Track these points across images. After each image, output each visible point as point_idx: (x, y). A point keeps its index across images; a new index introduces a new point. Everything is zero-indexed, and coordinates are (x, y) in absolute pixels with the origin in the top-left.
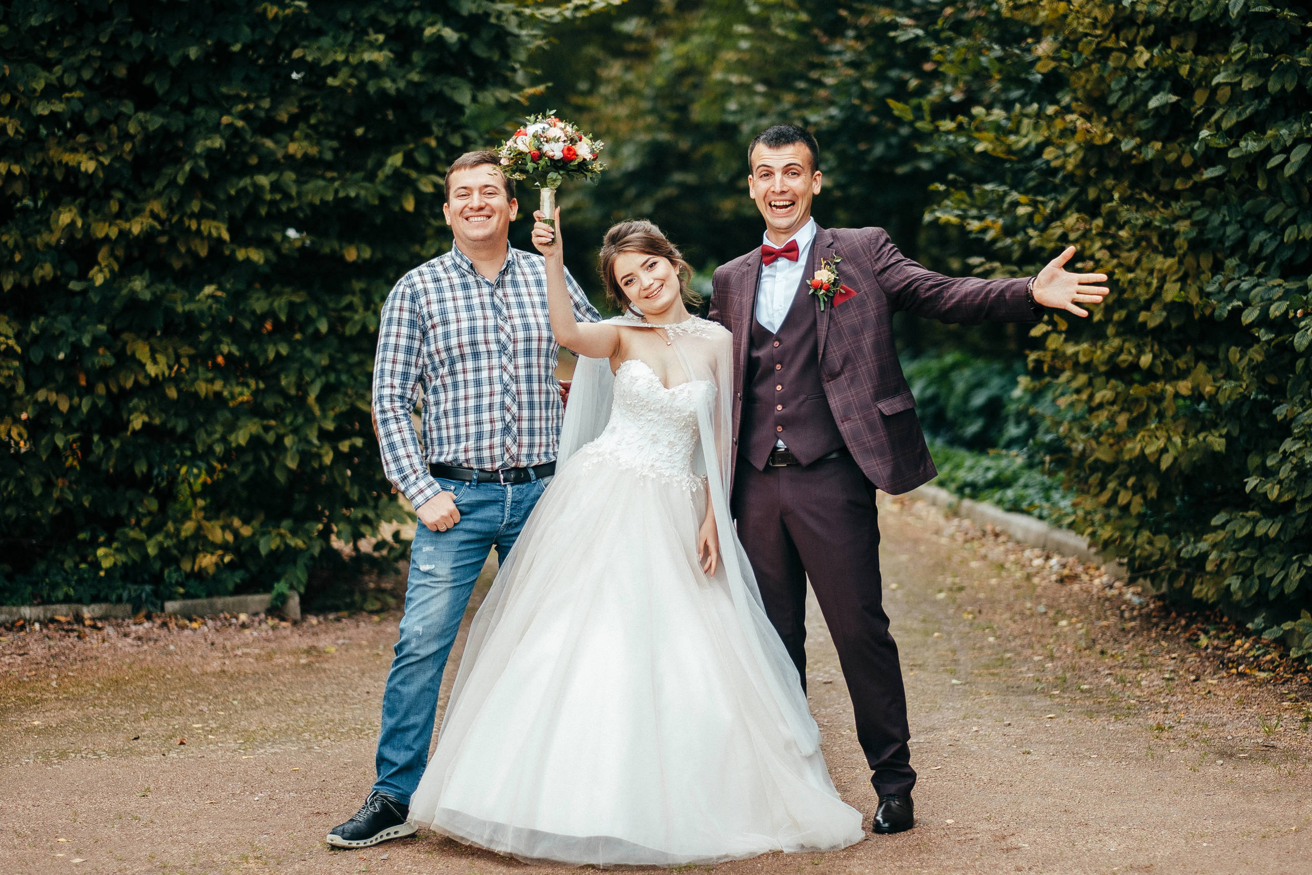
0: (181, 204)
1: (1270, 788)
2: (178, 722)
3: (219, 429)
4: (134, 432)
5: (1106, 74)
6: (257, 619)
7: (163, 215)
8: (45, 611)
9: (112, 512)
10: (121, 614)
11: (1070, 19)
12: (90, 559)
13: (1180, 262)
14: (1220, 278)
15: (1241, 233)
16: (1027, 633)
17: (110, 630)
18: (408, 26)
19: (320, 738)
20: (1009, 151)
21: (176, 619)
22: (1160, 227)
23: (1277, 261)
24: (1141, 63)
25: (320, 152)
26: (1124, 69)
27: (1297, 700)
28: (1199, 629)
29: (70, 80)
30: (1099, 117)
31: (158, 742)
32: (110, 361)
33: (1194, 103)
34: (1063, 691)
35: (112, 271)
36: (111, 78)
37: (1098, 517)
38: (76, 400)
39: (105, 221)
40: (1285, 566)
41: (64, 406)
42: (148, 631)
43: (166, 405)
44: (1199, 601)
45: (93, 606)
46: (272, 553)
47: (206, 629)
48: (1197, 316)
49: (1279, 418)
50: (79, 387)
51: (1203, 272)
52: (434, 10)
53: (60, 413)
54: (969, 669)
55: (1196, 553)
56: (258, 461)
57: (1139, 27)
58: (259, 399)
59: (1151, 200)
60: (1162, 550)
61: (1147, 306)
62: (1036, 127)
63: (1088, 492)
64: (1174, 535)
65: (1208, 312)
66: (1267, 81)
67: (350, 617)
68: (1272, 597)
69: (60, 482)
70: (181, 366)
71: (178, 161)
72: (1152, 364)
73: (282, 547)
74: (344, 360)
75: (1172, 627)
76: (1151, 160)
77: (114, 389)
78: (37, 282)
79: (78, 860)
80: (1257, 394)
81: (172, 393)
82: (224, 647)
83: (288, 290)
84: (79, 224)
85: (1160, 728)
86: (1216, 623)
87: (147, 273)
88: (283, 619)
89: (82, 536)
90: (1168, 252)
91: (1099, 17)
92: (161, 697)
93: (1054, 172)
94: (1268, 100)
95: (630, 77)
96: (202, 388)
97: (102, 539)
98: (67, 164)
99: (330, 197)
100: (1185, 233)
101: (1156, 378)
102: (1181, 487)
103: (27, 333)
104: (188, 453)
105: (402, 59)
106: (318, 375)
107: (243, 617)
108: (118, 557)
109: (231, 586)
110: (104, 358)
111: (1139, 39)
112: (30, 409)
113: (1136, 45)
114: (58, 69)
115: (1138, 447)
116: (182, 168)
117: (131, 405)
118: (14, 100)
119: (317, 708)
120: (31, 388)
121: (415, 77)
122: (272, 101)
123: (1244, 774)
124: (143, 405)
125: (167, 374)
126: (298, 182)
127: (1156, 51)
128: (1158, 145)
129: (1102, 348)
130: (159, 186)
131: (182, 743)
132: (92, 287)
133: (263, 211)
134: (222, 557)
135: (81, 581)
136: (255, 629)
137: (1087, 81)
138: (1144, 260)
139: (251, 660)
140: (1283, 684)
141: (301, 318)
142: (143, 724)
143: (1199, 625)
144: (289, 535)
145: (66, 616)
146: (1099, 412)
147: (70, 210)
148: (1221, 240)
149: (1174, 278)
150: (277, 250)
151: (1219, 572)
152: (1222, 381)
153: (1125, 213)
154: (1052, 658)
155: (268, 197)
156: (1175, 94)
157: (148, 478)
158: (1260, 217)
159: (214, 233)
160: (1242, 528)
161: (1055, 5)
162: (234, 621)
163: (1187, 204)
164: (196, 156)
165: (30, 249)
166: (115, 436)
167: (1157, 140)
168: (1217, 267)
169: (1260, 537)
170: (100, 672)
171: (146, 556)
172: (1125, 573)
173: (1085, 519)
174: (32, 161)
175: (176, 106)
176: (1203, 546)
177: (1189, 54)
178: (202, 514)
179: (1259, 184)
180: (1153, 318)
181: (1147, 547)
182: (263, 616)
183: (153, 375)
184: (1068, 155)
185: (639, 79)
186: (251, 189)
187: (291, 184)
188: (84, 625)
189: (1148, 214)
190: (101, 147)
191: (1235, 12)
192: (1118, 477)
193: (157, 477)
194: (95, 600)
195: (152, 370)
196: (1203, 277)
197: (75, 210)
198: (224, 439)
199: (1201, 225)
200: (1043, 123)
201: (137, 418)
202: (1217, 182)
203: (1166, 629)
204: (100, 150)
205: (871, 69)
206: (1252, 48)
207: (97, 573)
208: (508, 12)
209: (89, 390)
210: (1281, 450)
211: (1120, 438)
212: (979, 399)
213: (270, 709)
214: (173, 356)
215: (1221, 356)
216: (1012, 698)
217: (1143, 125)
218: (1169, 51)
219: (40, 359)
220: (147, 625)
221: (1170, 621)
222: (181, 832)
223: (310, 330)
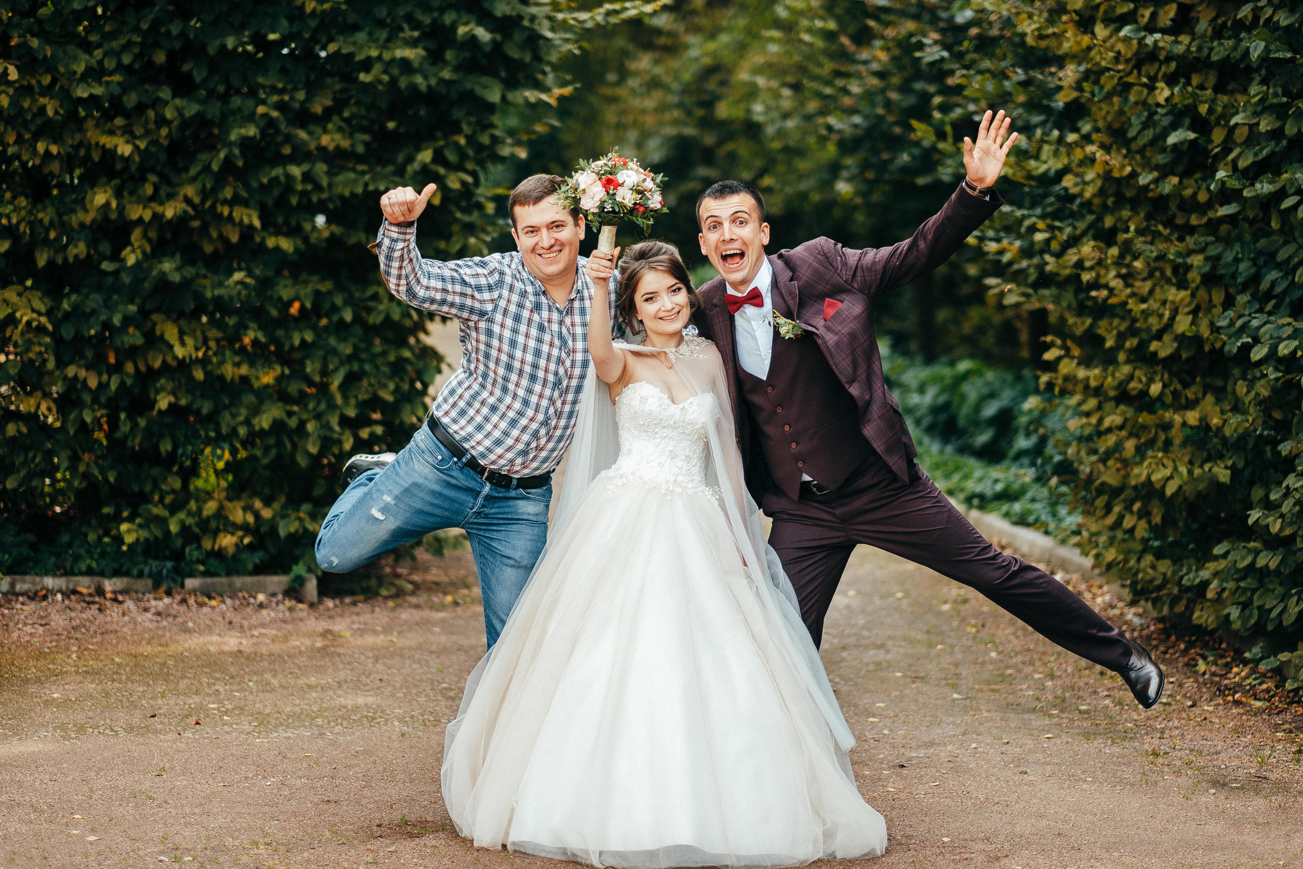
0: (214, 190)
1: (1260, 820)
2: (193, 701)
3: (244, 412)
4: (160, 412)
5: (1126, 109)
6: (274, 600)
7: (197, 200)
8: (68, 582)
9: (136, 488)
10: (141, 589)
11: (1093, 53)
12: (114, 532)
13: (1193, 295)
14: (1231, 313)
15: (1253, 270)
16: (1029, 650)
17: (130, 604)
18: (443, 25)
19: (332, 724)
20: (1030, 177)
21: (196, 595)
22: (1173, 261)
23: (1288, 300)
24: (1161, 99)
25: (352, 145)
26: (1144, 103)
27: (1291, 732)
28: (1198, 654)
29: (110, 64)
30: (1119, 150)
31: (174, 721)
32: (139, 341)
33: (1211, 141)
34: (1062, 711)
35: (144, 253)
36: (151, 63)
37: (1102, 539)
38: (105, 377)
39: (139, 203)
40: (1284, 598)
41: (93, 383)
42: (168, 607)
43: (192, 386)
44: (1199, 627)
45: (115, 580)
46: (291, 536)
47: (224, 607)
48: (1207, 348)
49: (1284, 453)
50: (109, 366)
51: (1215, 306)
52: (470, 11)
53: (89, 390)
54: (970, 684)
55: (1197, 581)
56: (280, 444)
57: (1161, 63)
58: (284, 385)
59: (1166, 232)
60: (1164, 575)
61: (1159, 336)
62: (1056, 154)
63: (1094, 514)
64: (1177, 561)
65: (1218, 345)
66: (1284, 124)
67: (366, 601)
68: (1270, 628)
69: (86, 457)
70: (208, 348)
71: (212, 148)
72: (1162, 394)
73: (301, 531)
74: (368, 350)
75: (1171, 651)
76: (1168, 195)
77: (143, 368)
78: (71, 260)
79: (92, 838)
80: (1263, 429)
81: (199, 375)
82: (242, 627)
83: (315, 278)
84: (114, 205)
85: (1156, 754)
86: (1215, 649)
87: (178, 257)
88: (300, 601)
89: (107, 510)
90: (1182, 285)
91: (1123, 52)
92: (179, 674)
93: (1071, 198)
94: (1285, 142)
95: (658, 70)
96: (229, 371)
97: (125, 514)
98: (104, 145)
99: (359, 190)
100: (1199, 267)
101: (1165, 407)
102: (1184, 514)
103: (59, 310)
104: (212, 434)
105: (435, 57)
106: (342, 363)
107: (261, 597)
108: (141, 532)
109: (250, 567)
110: (134, 337)
111: (1160, 75)
112: (60, 383)
113: (1157, 81)
114: (98, 53)
115: (1145, 473)
116: (217, 155)
117: (158, 385)
118: (54, 81)
119: (331, 693)
120: (61, 364)
121: (446, 74)
122: (308, 93)
123: (1234, 805)
124: (170, 386)
125: (194, 357)
126: (329, 174)
127: (1176, 90)
128: (1175, 180)
129: (1113, 375)
130: (193, 171)
131: (197, 723)
132: (125, 268)
133: (294, 201)
134: (241, 539)
135: (103, 554)
136: (273, 610)
137: (1108, 113)
138: (1158, 290)
139: (267, 641)
140: (1278, 714)
141: (327, 306)
142: (160, 701)
143: (1198, 650)
144: (308, 519)
145: (88, 588)
146: (1109, 436)
147: (105, 191)
148: (1234, 276)
149: (1187, 310)
150: (306, 240)
151: (1219, 599)
152: (1230, 414)
153: (1139, 244)
154: (1052, 677)
155: (299, 187)
156: (1194, 131)
157: (172, 457)
158: (1272, 255)
159: (246, 221)
160: (1243, 558)
161: (1079, 38)
162: (252, 600)
163: (1202, 239)
164: (230, 144)
165: (65, 228)
166: (141, 415)
167: (1174, 175)
168: (1229, 303)
169: (1261, 568)
170: (120, 646)
171: (167, 533)
172: (1126, 594)
173: (1090, 540)
174: (70, 142)
175: (211, 93)
176: (1205, 574)
177: (1209, 92)
178: (224, 494)
179: (1273, 224)
180: (1163, 348)
181: (1150, 571)
182: (280, 597)
183: (180, 356)
184: (1085, 183)
185: (667, 72)
186: (283, 179)
187: (322, 175)
188: (105, 598)
189: (1162, 246)
190: (139, 131)
191: (1256, 55)
192: (1124, 501)
193: (182, 456)
194: (117, 573)
195: (179, 352)
196: (1214, 311)
197: (110, 192)
198: (248, 422)
199: (1214, 260)
200: (1063, 150)
201: (163, 398)
202: (1231, 219)
203: (1165, 653)
204: (138, 134)
205: (895, 80)
206: (1271, 91)
207: (119, 547)
208: (541, 15)
209: (118, 368)
210: (1284, 485)
211: (1126, 463)
212: (990, 410)
213: (285, 692)
214: (200, 339)
215: (1229, 388)
216: (1012, 715)
217: (1161, 159)
218: (1190, 89)
219: (71, 335)
220: (167, 600)
221: (1170, 644)
222: (194, 814)
223: (335, 318)
